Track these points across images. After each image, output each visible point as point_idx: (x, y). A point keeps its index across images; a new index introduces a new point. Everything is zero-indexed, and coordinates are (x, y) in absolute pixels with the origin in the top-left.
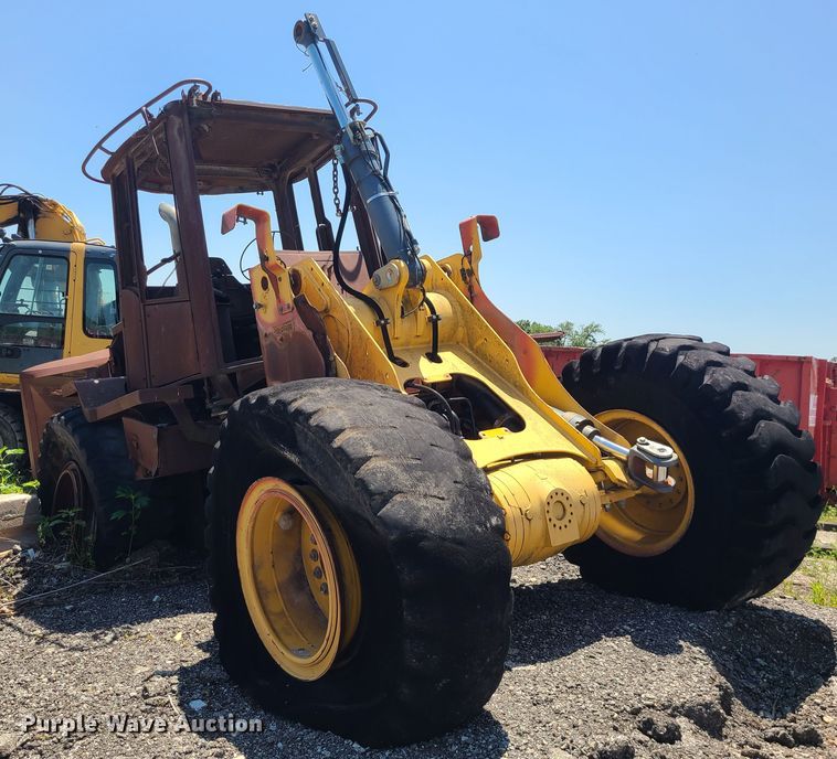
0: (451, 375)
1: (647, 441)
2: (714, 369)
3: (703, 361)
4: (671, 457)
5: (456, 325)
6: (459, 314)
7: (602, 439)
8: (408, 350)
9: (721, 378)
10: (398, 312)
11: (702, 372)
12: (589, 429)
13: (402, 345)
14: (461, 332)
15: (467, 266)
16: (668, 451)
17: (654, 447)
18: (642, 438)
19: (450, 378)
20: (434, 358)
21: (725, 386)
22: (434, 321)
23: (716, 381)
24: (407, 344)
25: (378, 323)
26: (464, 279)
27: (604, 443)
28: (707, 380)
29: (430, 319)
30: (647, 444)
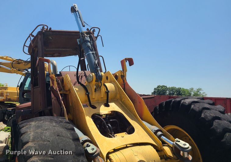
0: (111, 111)
1: (179, 140)
2: (206, 111)
3: (201, 108)
4: (188, 148)
5: (116, 94)
6: (117, 90)
7: (164, 137)
8: (98, 103)
9: (208, 115)
10: (93, 90)
11: (201, 112)
12: (159, 133)
13: (96, 101)
14: (118, 96)
15: (122, 74)
16: (187, 145)
17: (182, 143)
18: (177, 139)
19: (110, 112)
20: (107, 105)
21: (210, 118)
22: (107, 92)
23: (206, 116)
24: (98, 100)
25: (86, 94)
26: (122, 78)
27: (165, 139)
28: (203, 116)
29: (106, 92)
30: (179, 141)
